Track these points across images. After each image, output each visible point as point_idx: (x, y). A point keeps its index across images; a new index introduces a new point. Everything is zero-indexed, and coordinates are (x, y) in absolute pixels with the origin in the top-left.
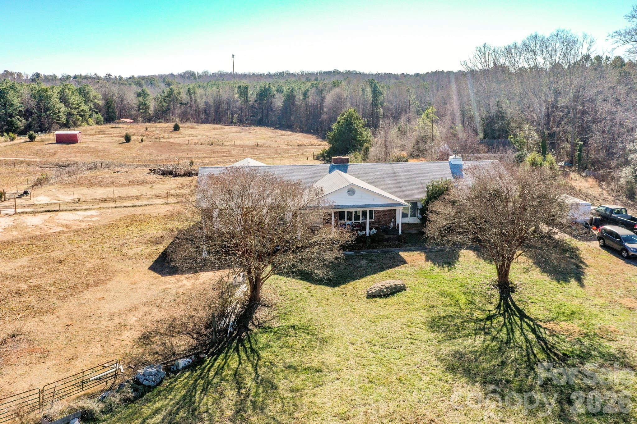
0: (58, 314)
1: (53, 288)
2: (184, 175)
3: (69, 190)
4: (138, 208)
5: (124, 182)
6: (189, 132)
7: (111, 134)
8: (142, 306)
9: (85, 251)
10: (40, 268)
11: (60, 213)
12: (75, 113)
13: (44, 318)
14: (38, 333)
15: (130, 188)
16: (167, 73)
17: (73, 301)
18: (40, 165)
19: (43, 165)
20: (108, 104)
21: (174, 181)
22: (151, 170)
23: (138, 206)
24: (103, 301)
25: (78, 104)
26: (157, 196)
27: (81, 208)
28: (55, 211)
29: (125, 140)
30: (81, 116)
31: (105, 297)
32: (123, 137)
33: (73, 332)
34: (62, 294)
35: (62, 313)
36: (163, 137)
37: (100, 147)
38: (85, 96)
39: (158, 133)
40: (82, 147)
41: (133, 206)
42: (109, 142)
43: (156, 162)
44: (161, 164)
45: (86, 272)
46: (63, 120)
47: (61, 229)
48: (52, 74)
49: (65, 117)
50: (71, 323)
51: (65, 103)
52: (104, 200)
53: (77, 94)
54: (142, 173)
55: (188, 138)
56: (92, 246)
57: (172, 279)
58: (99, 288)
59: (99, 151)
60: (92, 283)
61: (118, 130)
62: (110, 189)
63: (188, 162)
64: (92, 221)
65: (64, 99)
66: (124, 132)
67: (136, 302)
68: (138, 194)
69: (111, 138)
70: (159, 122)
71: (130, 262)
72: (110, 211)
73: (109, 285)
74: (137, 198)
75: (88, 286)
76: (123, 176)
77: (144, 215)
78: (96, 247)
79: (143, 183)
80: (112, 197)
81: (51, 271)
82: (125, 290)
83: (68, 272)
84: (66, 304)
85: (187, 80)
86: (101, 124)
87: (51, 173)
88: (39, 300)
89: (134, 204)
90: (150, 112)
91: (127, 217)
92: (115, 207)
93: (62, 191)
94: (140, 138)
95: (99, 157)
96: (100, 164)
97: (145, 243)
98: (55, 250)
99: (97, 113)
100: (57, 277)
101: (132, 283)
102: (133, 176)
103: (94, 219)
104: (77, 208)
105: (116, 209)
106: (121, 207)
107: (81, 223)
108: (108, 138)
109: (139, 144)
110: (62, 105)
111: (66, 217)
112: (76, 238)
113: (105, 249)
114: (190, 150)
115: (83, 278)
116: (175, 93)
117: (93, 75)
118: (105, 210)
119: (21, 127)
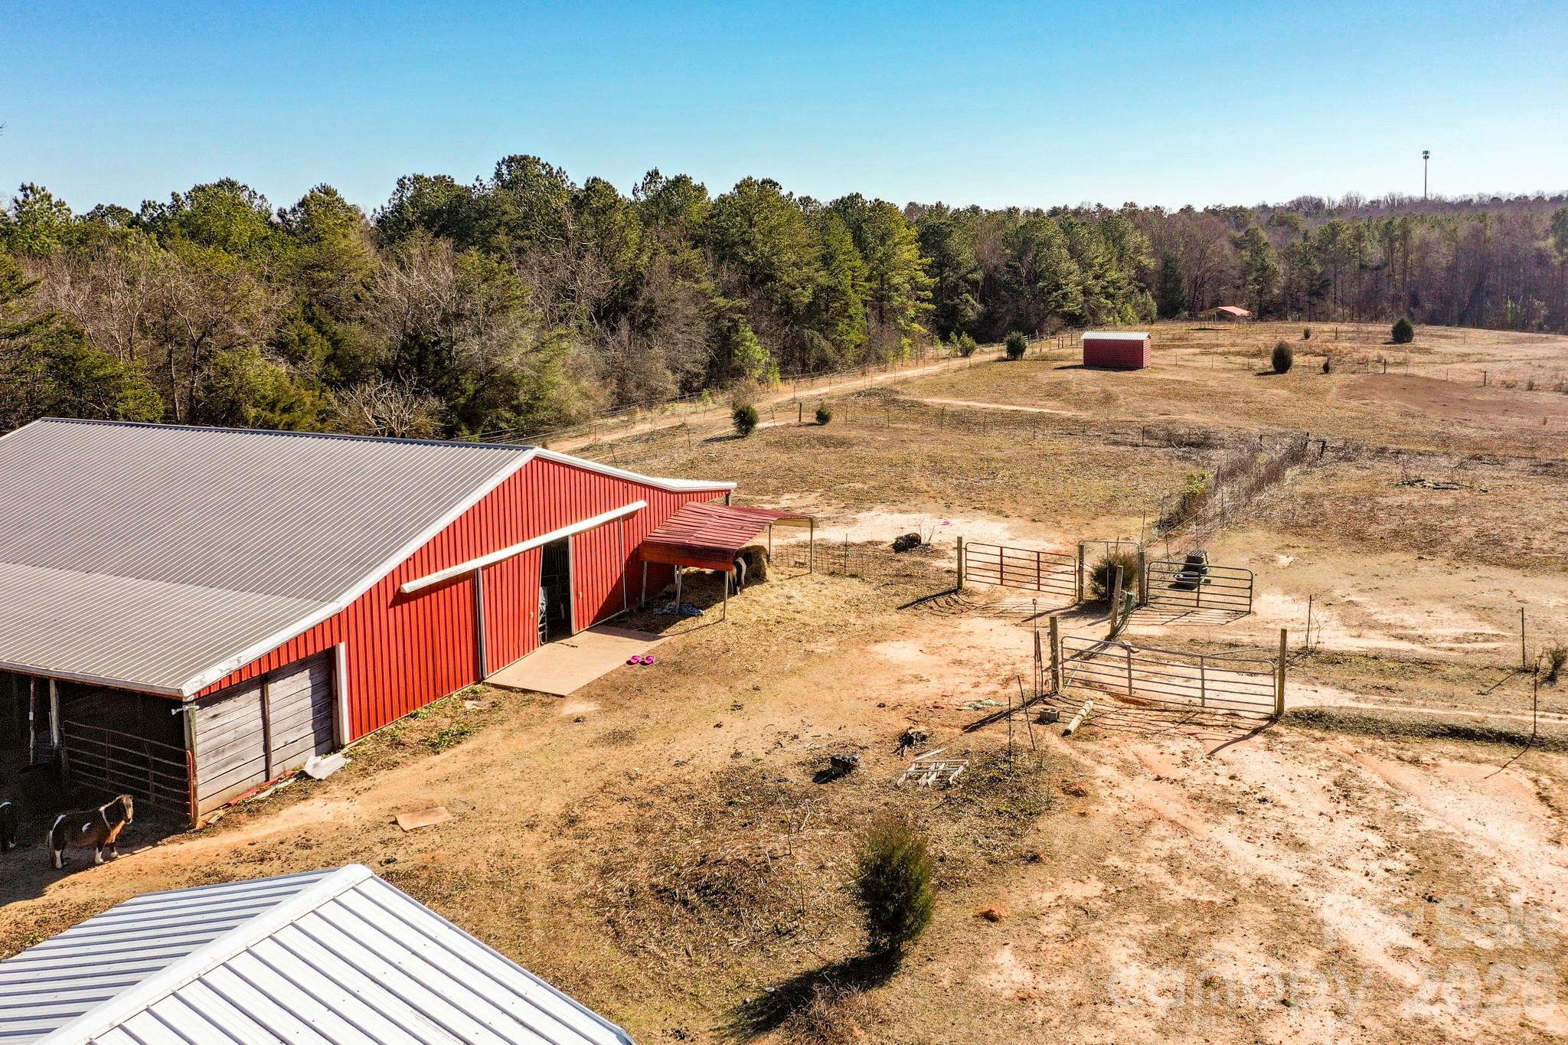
20: (1169, 266)
25: (1101, 265)
29: (1275, 364)
30: (1109, 296)
38: (1115, 245)
40: (1163, 381)
42: (1225, 369)
49: (1080, 298)
51: (1078, 261)
53: (1102, 238)
65: (1076, 253)
66: (1255, 344)
69: (1219, 358)
86: (1152, 322)
90: (1275, 291)
94: (1315, 360)
96: (1319, 446)
99: (1142, 291)
108: (1210, 357)
110: (1074, 266)
116: (1344, 237)
119: (974, 322)
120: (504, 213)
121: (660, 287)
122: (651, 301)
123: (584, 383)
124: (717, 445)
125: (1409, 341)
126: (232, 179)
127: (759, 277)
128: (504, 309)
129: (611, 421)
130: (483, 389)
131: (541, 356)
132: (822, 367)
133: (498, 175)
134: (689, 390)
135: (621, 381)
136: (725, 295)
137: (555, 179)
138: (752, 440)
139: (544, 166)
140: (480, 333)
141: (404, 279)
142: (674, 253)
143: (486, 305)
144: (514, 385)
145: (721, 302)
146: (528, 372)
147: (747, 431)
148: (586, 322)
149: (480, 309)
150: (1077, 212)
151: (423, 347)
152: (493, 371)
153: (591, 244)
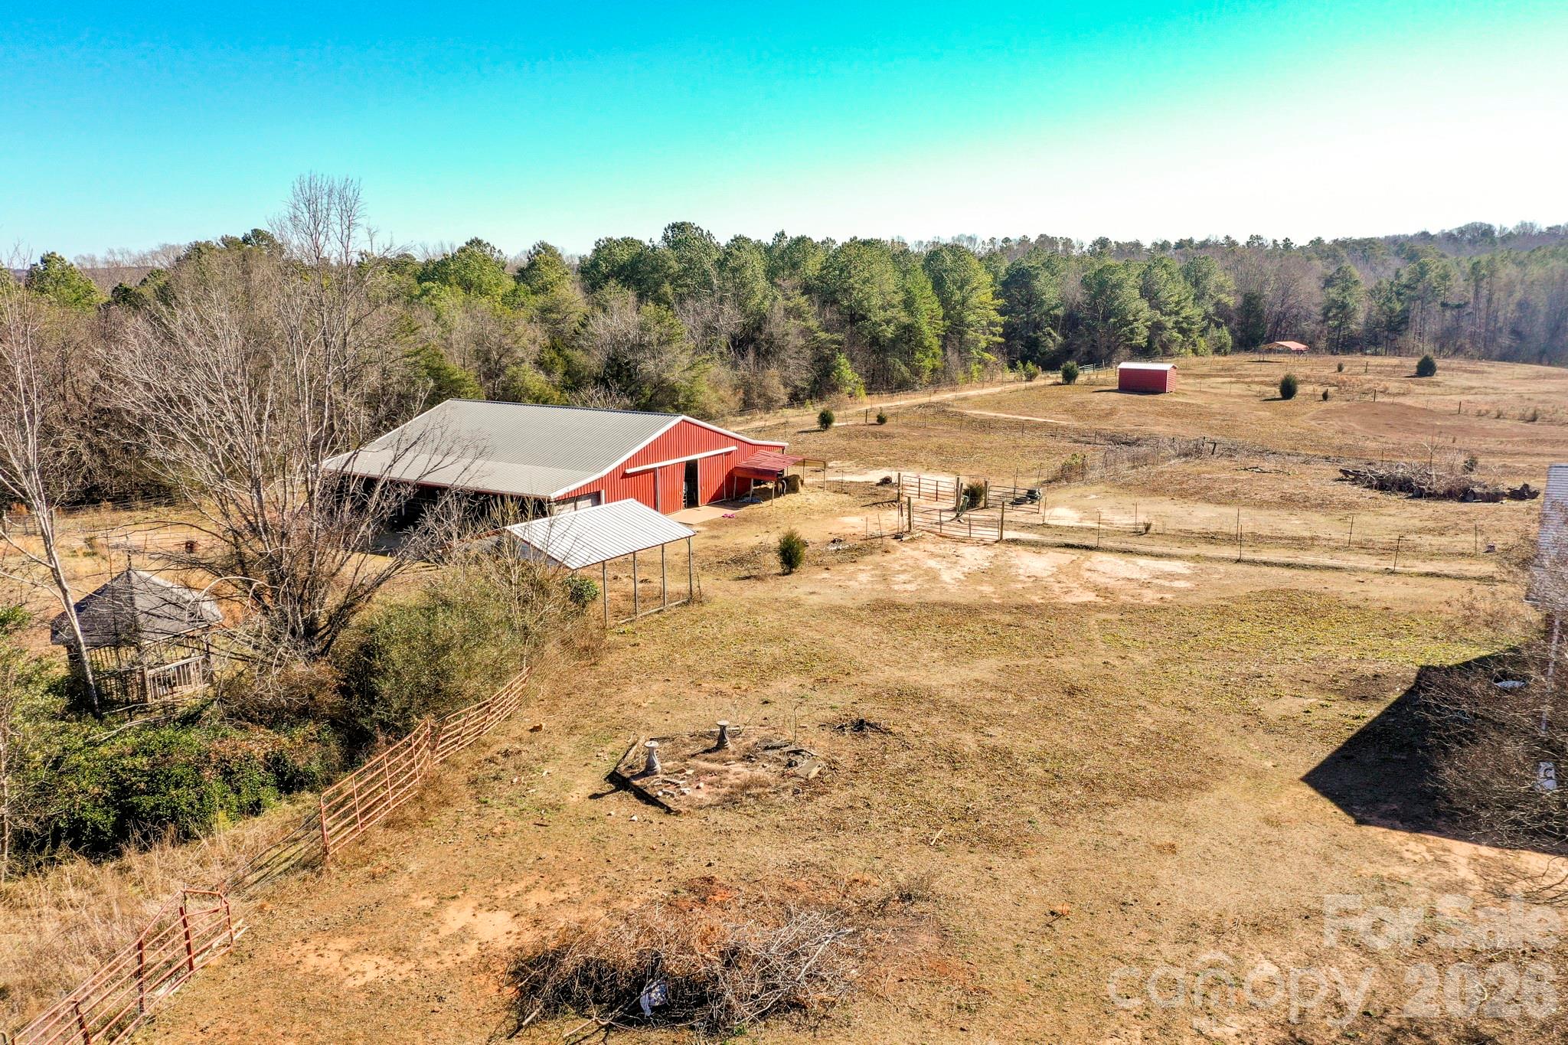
0: (1034, 861)
1: (1036, 770)
2: (1449, 495)
3: (1127, 500)
4: (1301, 572)
5: (1267, 495)
6: (1463, 380)
7: (1249, 376)
8: (1297, 923)
9: (1141, 672)
10: (1019, 699)
11: (1097, 557)
12: (1170, 325)
13: (996, 861)
14: (972, 910)
15: (1284, 513)
16: (1411, 231)
17: (1084, 829)
18: (1075, 437)
19: (1081, 438)
20: (1251, 304)
21: (1414, 509)
22: (1346, 473)
23: (1304, 567)
24: (1170, 861)
25: (1178, 303)
26: (1364, 547)
27: (1148, 549)
28: (1087, 548)
29: (1281, 392)
30: (1182, 331)
31: (1179, 845)
32: (1275, 385)
33: (1067, 943)
34: (1058, 797)
35: (1047, 860)
36: (1384, 392)
37: (1216, 407)
38: (1196, 284)
39: (1370, 380)
40: (1174, 404)
41: (1288, 566)
42: (1240, 396)
43: (1359, 453)
44: (1377, 458)
45: (1135, 742)
46: (1141, 340)
47: (1090, 597)
48: (1133, 240)
49: (1146, 333)
50: (1067, 908)
51: (1150, 300)
52: (1211, 538)
53: (1181, 278)
54: (1322, 480)
55: (1457, 398)
56: (1161, 663)
57: (1412, 845)
58: (1163, 808)
59: (1212, 415)
60: (1146, 784)
61: (1266, 368)
62: (1231, 511)
63: (1461, 460)
64: (1172, 589)
65: (1148, 293)
66: (1280, 374)
67: (1277, 900)
68: (1307, 534)
69: (1245, 386)
70: (1376, 354)
71: (1270, 740)
72: (1222, 568)
73: (1196, 806)
74: (1299, 543)
75: (1132, 791)
76: (1267, 481)
77: (1319, 596)
78: (1172, 668)
79: (1320, 505)
80: (1233, 531)
81: (1046, 714)
82: (1243, 840)
83: (1087, 730)
84: (1064, 832)
85: (1468, 248)
86: (1226, 354)
87: (1094, 456)
88: (997, 799)
89: (1291, 560)
90: (1353, 327)
91: (1270, 595)
92: (1238, 561)
93: (1112, 501)
94: (1321, 390)
95: (1211, 428)
96: (1211, 446)
97: (1321, 688)
98: (1067, 653)
99: (1218, 326)
100: (1055, 736)
101: (1267, 821)
102: (1293, 483)
103: (1177, 584)
104: (1139, 548)
105: (1240, 567)
106: (1253, 563)
107: (1144, 591)
108: (1238, 386)
109: (1315, 405)
110: (1144, 304)
111: (1109, 568)
112: (1125, 631)
113: (1196, 681)
114: (1464, 431)
115: (1122, 761)
116: (1432, 275)
117: (1221, 239)
118: (1208, 564)
119: (1053, 352)
120: (669, 268)
121: (778, 325)
122: (772, 335)
123: (721, 392)
124: (804, 435)
125: (1431, 375)
126: (480, 238)
127: (855, 317)
128: (669, 342)
129: (739, 419)
130: (656, 394)
131: (693, 373)
132: (903, 386)
133: (665, 238)
134: (796, 399)
135: (747, 393)
136: (827, 331)
137: (705, 240)
138: (830, 432)
139: (697, 229)
140: (654, 357)
141: (609, 321)
142: (788, 299)
143: (658, 339)
144: (675, 391)
145: (823, 335)
146: (684, 383)
147: (827, 427)
148: (725, 350)
149: (655, 342)
150: (1204, 245)
151: (619, 365)
152: (662, 382)
153: (729, 294)
